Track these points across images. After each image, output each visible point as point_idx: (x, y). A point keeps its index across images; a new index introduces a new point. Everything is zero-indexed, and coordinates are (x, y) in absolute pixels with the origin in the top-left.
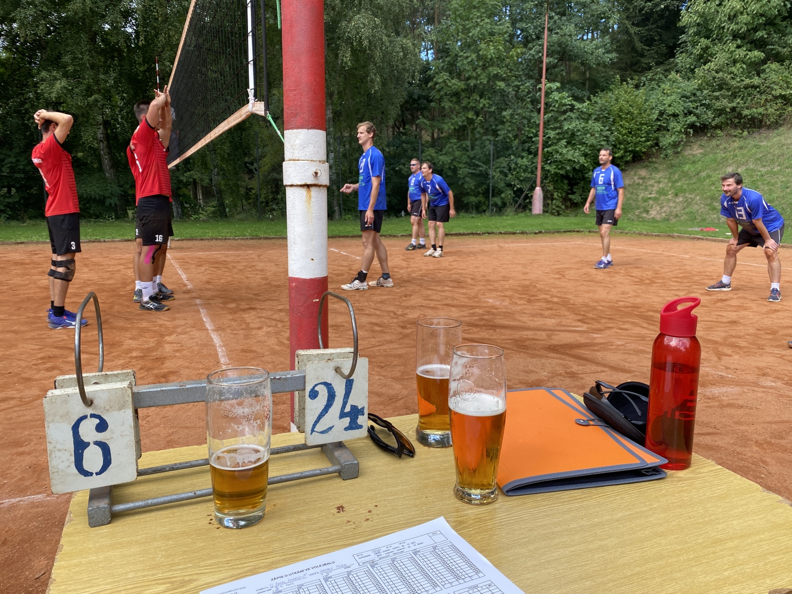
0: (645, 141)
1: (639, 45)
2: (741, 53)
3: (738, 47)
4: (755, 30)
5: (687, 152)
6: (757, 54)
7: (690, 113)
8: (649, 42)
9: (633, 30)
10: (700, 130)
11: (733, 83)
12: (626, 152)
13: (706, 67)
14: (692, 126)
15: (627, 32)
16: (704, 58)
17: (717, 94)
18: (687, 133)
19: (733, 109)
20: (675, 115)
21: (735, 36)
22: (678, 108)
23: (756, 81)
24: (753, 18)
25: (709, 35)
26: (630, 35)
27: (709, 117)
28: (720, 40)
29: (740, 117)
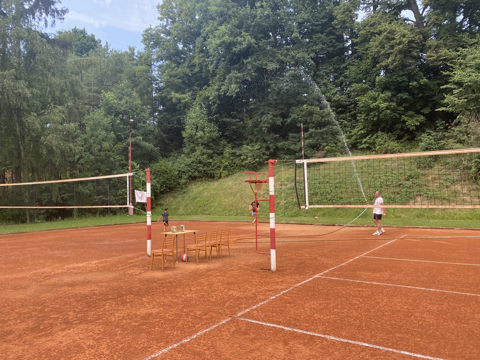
0: (174, 183)
1: (167, 141)
2: (205, 151)
3: (204, 148)
4: (209, 142)
5: (190, 187)
6: (210, 151)
7: (189, 171)
8: (172, 140)
9: (164, 135)
10: (193, 178)
11: (203, 161)
12: (166, 187)
13: (194, 154)
14: (190, 176)
15: (162, 136)
16: (193, 150)
17: (198, 165)
18: (189, 180)
19: (205, 171)
20: (184, 172)
21: (202, 144)
22: (185, 169)
23: (211, 160)
24: (208, 139)
25: (193, 142)
26: (163, 137)
27: (196, 174)
28: (197, 145)
29: (207, 174)
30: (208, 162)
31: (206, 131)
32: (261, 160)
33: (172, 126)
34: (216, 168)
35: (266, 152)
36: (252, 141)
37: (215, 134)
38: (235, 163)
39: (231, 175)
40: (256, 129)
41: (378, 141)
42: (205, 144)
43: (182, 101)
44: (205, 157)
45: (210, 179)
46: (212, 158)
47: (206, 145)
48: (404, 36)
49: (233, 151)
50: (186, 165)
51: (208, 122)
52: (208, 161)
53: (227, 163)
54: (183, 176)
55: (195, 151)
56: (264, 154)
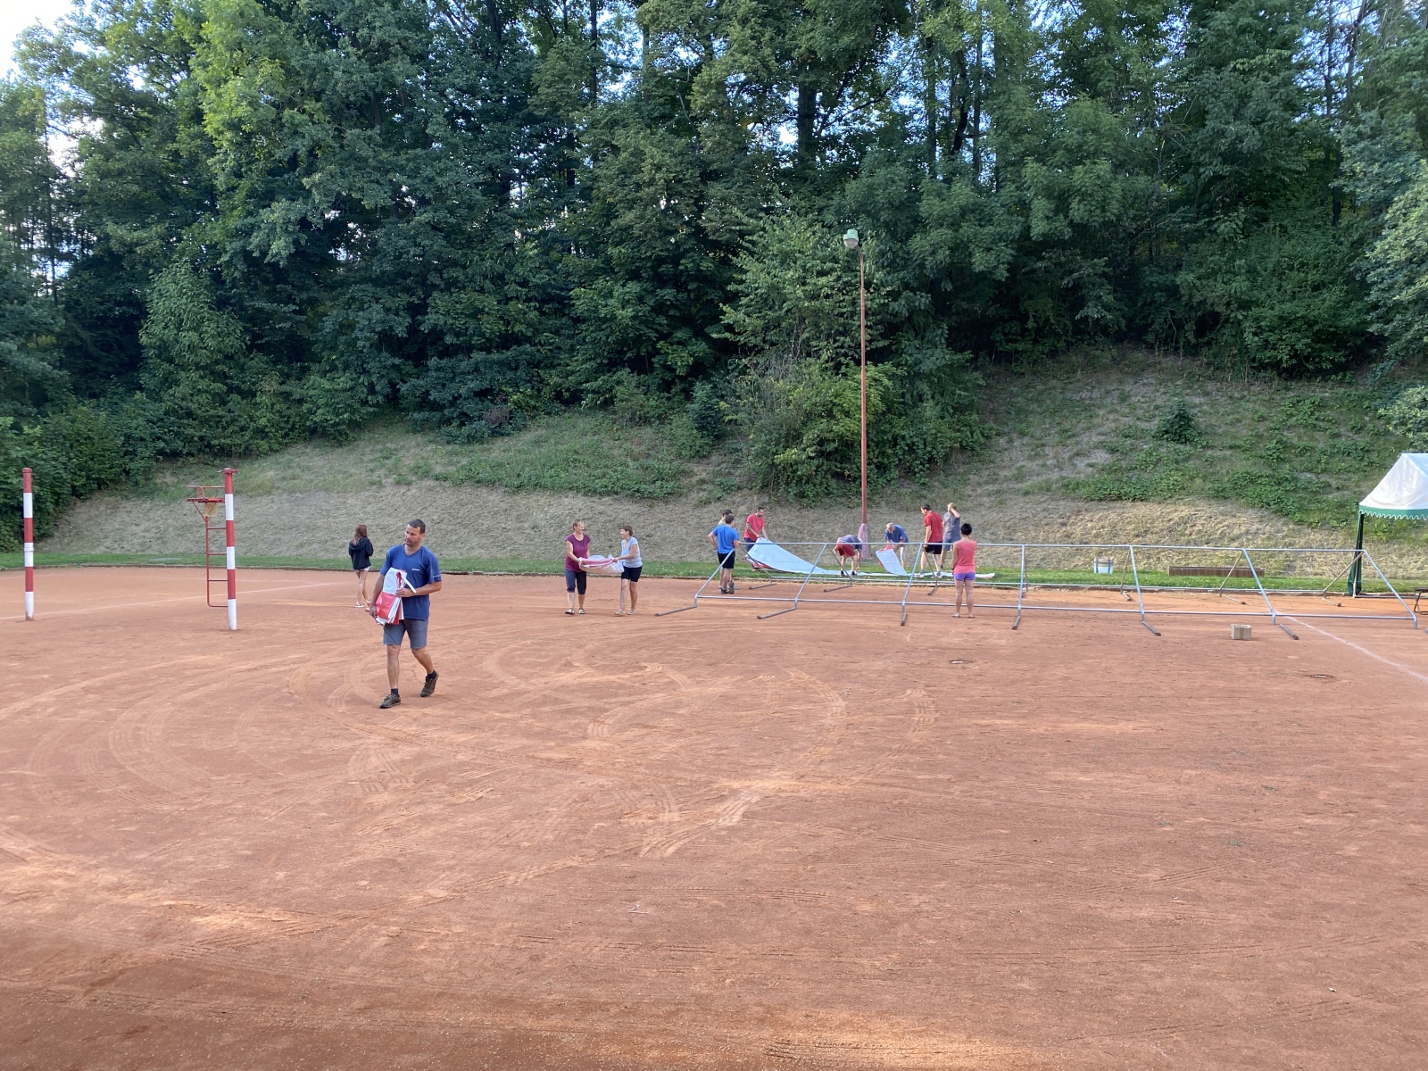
0: (110, 468)
1: (92, 349)
2: (203, 384)
3: (201, 377)
4: (217, 362)
5: (158, 480)
6: (218, 387)
7: (159, 438)
8: (108, 348)
9: (85, 335)
10: (171, 456)
11: (199, 412)
13: (171, 391)
14: (161, 452)
15: (77, 336)
16: (169, 381)
17: (184, 422)
18: (157, 460)
19: (202, 438)
20: (142, 439)
21: (197, 366)
22: (145, 433)
23: (220, 411)
24: (211, 352)
25: (171, 361)
26: (81, 340)
27: (178, 444)
28: (183, 368)
29: (209, 446)
30: (213, 416)
31: (206, 332)
32: (357, 417)
33: (111, 310)
34: (234, 432)
35: (370, 398)
36: (334, 368)
37: (234, 342)
38: (287, 422)
39: (277, 451)
40: (342, 339)
41: (619, 390)
42: (203, 368)
43: (138, 250)
44: (203, 399)
45: (217, 462)
46: (224, 403)
47: (210, 371)
48: (658, 168)
49: (285, 388)
50: (149, 421)
51: (210, 308)
52: (212, 412)
53: (263, 421)
54: (139, 450)
55: (177, 383)
56: (364, 403)
